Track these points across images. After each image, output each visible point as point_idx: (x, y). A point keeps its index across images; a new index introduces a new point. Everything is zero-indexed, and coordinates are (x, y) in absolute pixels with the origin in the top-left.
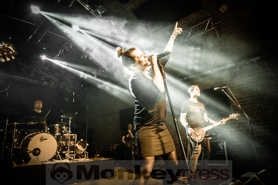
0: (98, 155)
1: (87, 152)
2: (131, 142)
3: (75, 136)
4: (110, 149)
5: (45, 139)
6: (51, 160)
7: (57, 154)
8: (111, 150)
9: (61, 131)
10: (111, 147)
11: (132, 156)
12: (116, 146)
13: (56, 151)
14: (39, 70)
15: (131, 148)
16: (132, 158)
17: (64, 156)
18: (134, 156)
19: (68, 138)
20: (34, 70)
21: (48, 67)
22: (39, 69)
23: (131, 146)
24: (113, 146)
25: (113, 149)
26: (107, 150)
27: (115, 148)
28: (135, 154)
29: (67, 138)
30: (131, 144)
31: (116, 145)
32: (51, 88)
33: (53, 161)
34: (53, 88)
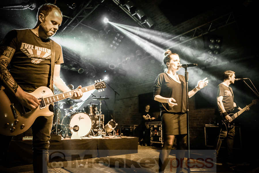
0: (122, 134)
2: (150, 123)
3: (103, 116)
4: (129, 129)
5: (82, 118)
6: (87, 136)
7: (92, 131)
8: (131, 130)
9: (94, 112)
10: (131, 127)
11: (151, 136)
12: (135, 127)
13: (91, 129)
15: (150, 129)
16: (151, 137)
17: (97, 134)
18: (152, 136)
23: (150, 127)
24: (133, 126)
25: (133, 129)
26: (127, 129)
27: (135, 128)
28: (153, 134)
29: (96, 118)
30: (149, 125)
31: (136, 125)
32: (79, 73)
33: (89, 137)
34: (80, 73)
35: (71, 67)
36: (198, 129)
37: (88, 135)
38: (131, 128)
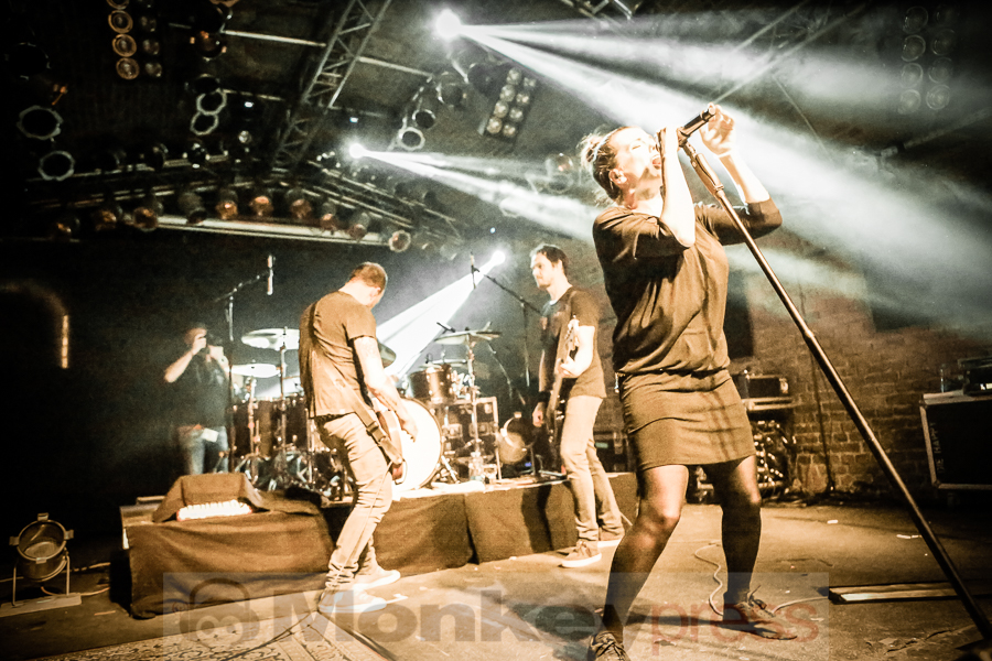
1: (538, 456)
3: (491, 403)
4: (611, 443)
6: (428, 485)
7: (443, 466)
8: (616, 445)
9: (445, 390)
10: (615, 436)
13: (440, 458)
14: (345, 198)
17: (464, 473)
19: (469, 412)
20: (330, 199)
21: (372, 182)
22: (347, 194)
26: (604, 446)
29: (466, 413)
32: (393, 252)
33: (431, 488)
34: (399, 251)
35: (361, 234)
36: (897, 417)
37: (429, 483)
38: (617, 440)
